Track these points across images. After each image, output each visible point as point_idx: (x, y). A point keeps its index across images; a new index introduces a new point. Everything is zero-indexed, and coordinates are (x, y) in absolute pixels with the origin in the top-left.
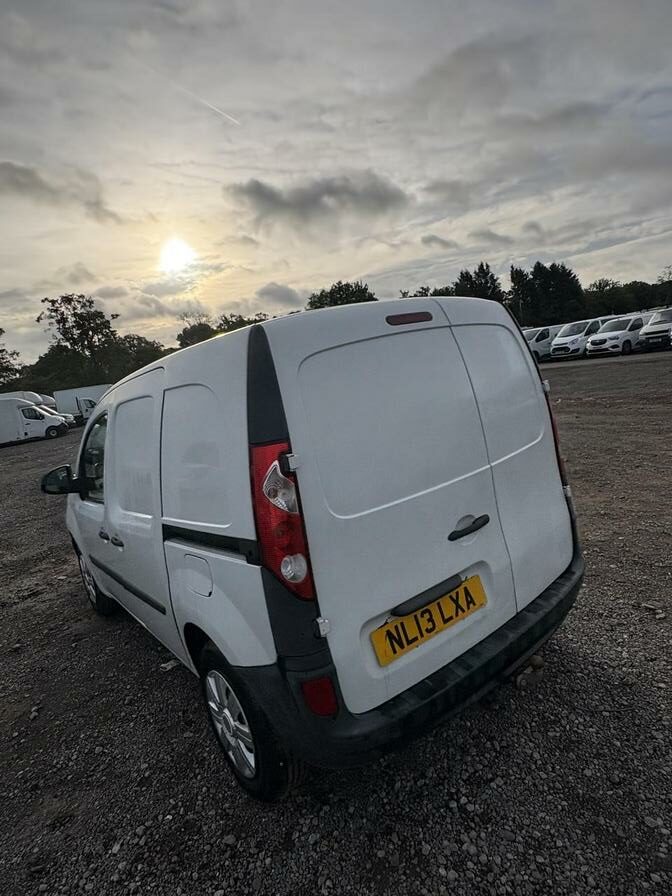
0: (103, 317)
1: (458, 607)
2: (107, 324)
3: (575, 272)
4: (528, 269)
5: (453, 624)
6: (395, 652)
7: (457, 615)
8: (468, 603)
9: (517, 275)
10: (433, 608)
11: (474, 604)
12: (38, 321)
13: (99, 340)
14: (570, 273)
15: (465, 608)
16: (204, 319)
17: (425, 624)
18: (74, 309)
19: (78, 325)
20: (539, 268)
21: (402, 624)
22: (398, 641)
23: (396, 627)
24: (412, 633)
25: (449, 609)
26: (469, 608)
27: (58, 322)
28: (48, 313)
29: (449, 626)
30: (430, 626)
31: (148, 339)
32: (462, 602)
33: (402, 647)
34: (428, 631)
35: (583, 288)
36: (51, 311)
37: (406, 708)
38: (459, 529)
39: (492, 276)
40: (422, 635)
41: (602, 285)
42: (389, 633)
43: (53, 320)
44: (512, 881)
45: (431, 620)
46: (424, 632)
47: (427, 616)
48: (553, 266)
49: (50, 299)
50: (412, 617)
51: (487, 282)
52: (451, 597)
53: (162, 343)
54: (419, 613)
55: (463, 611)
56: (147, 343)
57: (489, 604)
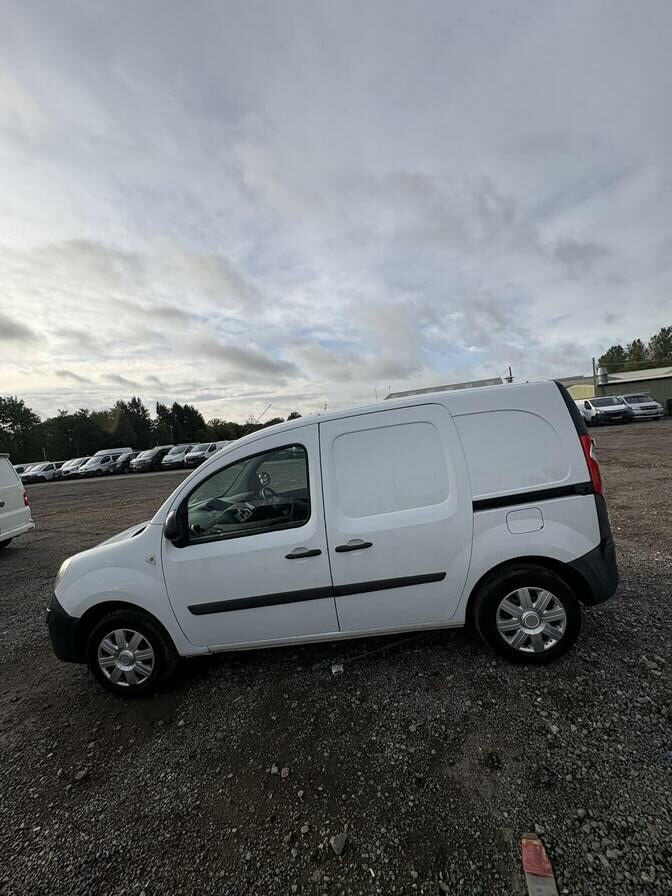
3: (200, 412)
4: (169, 406)
9: (161, 409)
14: (197, 412)
20: (176, 406)
35: (206, 422)
39: (143, 408)
41: (216, 422)
48: (186, 406)
51: (139, 411)
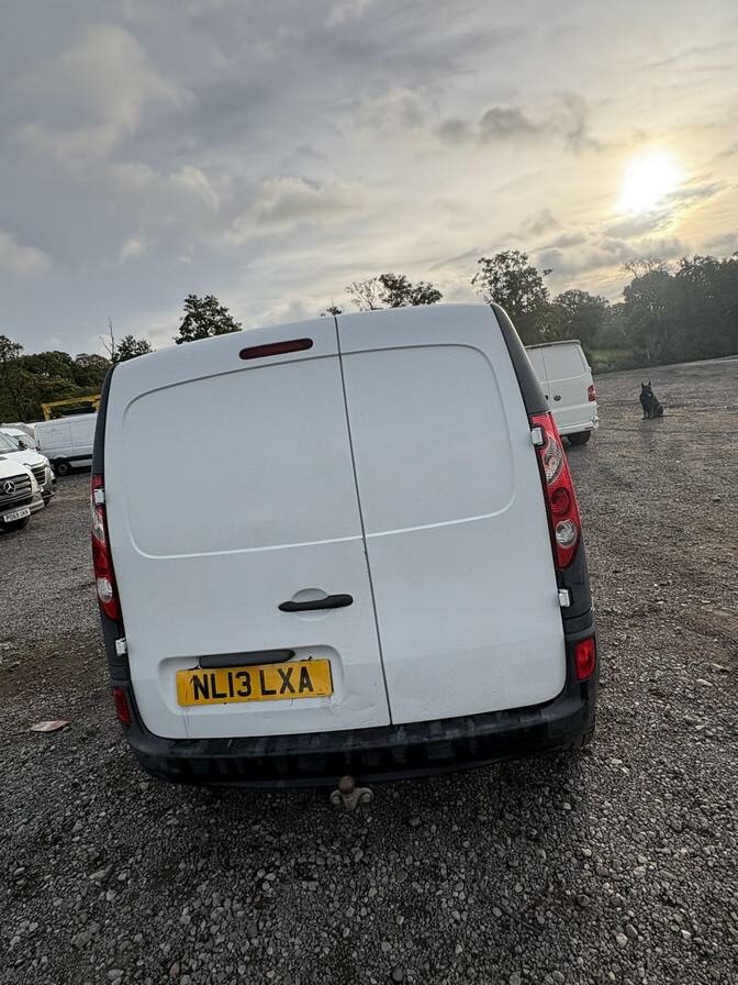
0: (535, 273)
1: (287, 684)
2: (537, 282)
5: (272, 699)
6: (197, 697)
7: (282, 692)
8: (302, 685)
10: (254, 672)
11: (311, 690)
12: (472, 283)
13: (528, 299)
15: (297, 689)
16: (657, 265)
17: (238, 685)
18: (508, 267)
19: (509, 285)
21: (213, 676)
22: (203, 690)
23: (205, 676)
24: (222, 687)
25: (274, 682)
26: (301, 691)
27: (491, 283)
28: (482, 274)
29: (268, 700)
30: (245, 689)
31: (591, 295)
32: (295, 679)
33: (207, 696)
34: (240, 693)
36: (487, 271)
37: (187, 753)
38: (296, 601)
40: (232, 695)
42: (195, 678)
43: (486, 281)
44: (203, 963)
45: (247, 684)
46: (235, 694)
47: (244, 678)
49: (487, 259)
50: (226, 671)
52: (280, 671)
53: (607, 298)
54: (234, 671)
55: (293, 691)
56: (590, 299)
57: (337, 697)
